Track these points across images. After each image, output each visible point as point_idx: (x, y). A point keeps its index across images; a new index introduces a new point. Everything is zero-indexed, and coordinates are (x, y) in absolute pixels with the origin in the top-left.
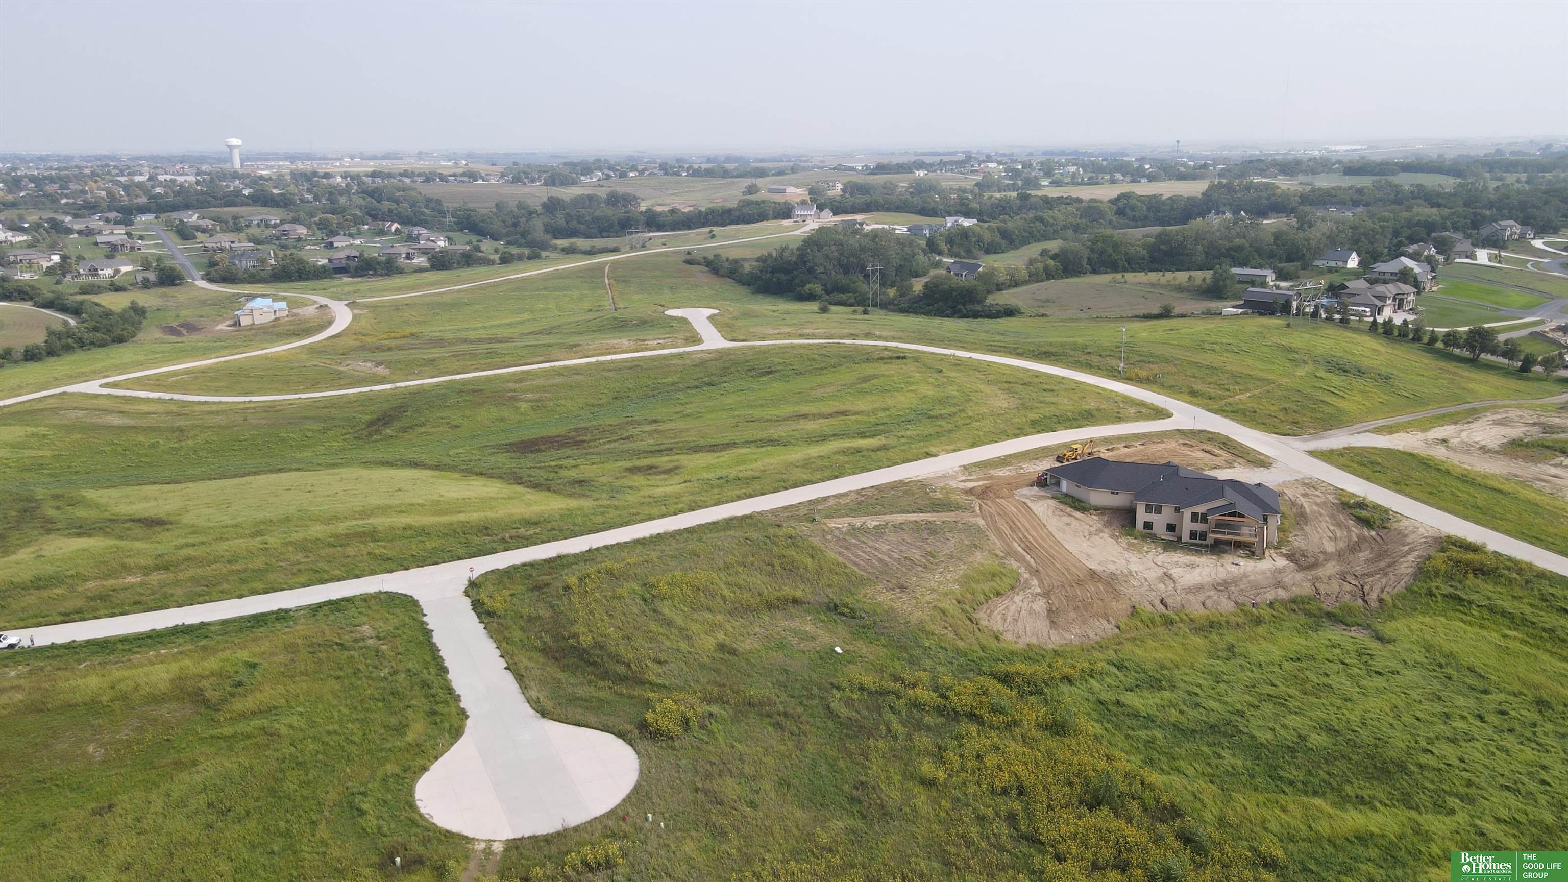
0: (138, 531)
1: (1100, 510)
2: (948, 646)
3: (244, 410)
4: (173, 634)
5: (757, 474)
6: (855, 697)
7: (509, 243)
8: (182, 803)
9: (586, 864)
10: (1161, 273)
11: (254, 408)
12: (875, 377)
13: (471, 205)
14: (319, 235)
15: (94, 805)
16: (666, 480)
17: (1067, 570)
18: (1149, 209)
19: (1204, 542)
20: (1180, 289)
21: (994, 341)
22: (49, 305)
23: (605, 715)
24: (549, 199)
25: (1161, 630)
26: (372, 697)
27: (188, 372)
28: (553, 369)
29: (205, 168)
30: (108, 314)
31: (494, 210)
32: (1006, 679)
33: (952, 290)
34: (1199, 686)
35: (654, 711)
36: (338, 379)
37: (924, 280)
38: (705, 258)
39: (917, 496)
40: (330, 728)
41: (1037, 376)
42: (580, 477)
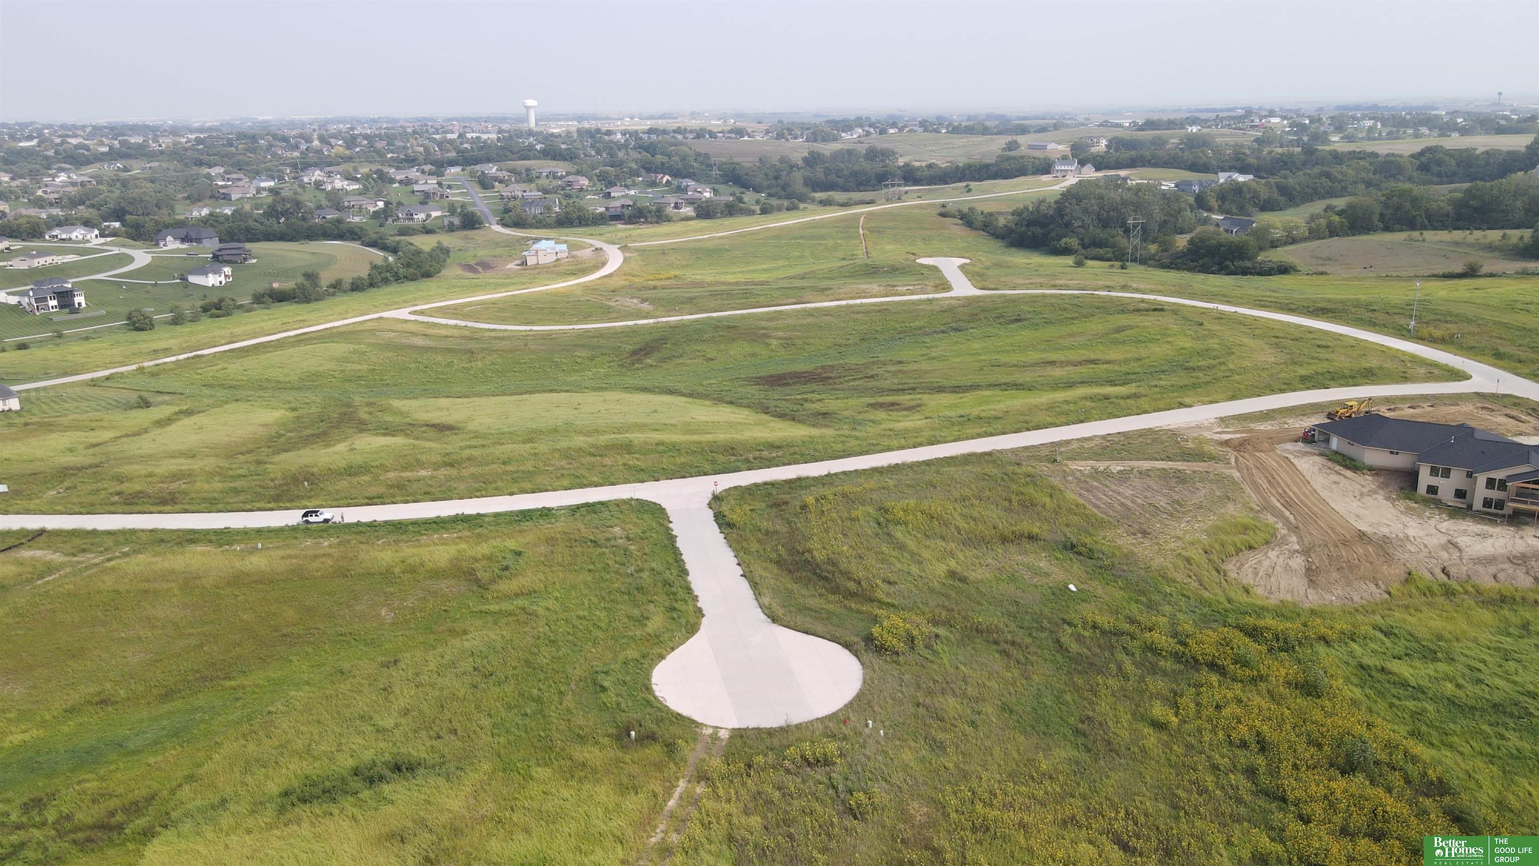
0: (432, 433)
1: (1376, 471)
2: (1191, 595)
3: (526, 336)
4: (454, 522)
5: (1000, 414)
6: (1087, 634)
7: (770, 195)
8: (453, 664)
9: (804, 758)
10: (1468, 232)
11: (534, 335)
12: (1130, 327)
13: (736, 160)
14: (599, 186)
15: (383, 659)
16: (907, 416)
17: (1332, 529)
18: (1458, 164)
19: (1500, 512)
20: (1490, 248)
21: (1264, 296)
22: (373, 244)
23: (833, 626)
24: (809, 154)
25: (1440, 600)
26: (619, 591)
27: (481, 303)
28: (804, 310)
29: (505, 127)
30: (419, 252)
31: (758, 164)
32: (1253, 633)
33: (1220, 245)
34: (1484, 662)
35: (881, 626)
36: (607, 313)
37: (1188, 237)
38: (959, 211)
39: (1167, 444)
40: (581, 613)
41: (1310, 332)
42: (824, 410)
